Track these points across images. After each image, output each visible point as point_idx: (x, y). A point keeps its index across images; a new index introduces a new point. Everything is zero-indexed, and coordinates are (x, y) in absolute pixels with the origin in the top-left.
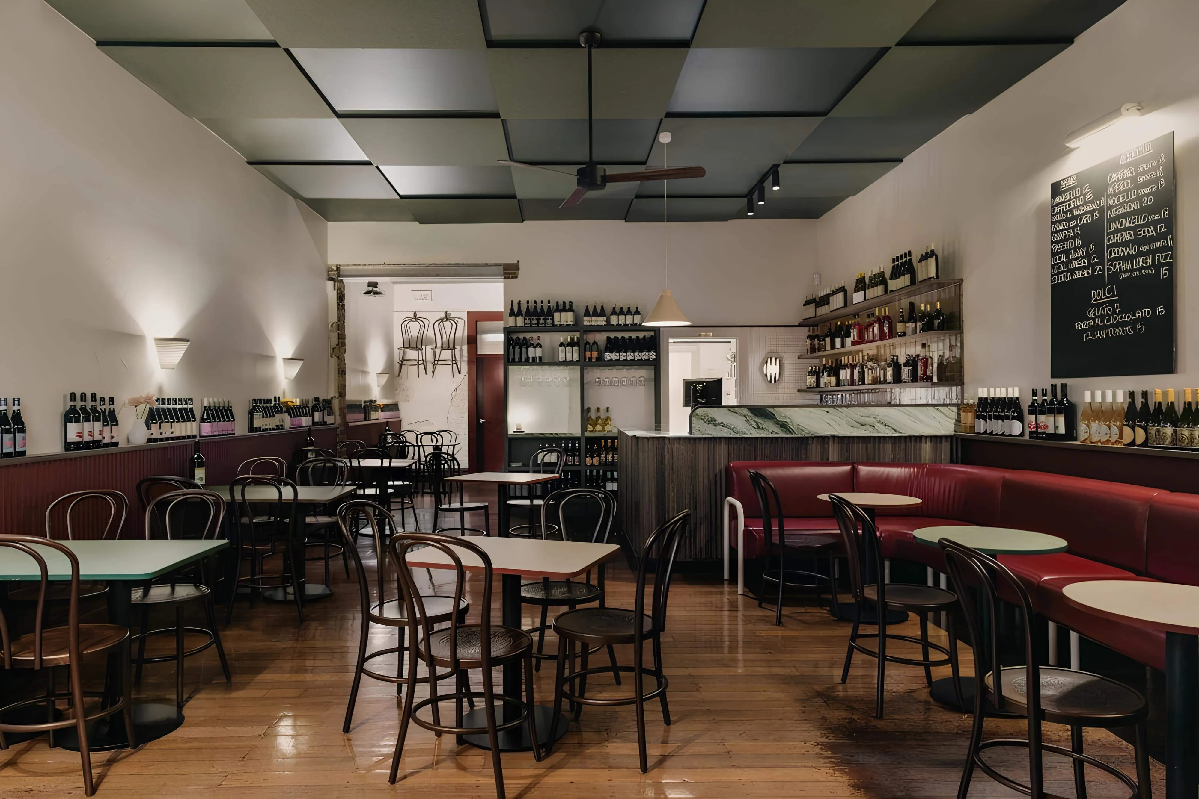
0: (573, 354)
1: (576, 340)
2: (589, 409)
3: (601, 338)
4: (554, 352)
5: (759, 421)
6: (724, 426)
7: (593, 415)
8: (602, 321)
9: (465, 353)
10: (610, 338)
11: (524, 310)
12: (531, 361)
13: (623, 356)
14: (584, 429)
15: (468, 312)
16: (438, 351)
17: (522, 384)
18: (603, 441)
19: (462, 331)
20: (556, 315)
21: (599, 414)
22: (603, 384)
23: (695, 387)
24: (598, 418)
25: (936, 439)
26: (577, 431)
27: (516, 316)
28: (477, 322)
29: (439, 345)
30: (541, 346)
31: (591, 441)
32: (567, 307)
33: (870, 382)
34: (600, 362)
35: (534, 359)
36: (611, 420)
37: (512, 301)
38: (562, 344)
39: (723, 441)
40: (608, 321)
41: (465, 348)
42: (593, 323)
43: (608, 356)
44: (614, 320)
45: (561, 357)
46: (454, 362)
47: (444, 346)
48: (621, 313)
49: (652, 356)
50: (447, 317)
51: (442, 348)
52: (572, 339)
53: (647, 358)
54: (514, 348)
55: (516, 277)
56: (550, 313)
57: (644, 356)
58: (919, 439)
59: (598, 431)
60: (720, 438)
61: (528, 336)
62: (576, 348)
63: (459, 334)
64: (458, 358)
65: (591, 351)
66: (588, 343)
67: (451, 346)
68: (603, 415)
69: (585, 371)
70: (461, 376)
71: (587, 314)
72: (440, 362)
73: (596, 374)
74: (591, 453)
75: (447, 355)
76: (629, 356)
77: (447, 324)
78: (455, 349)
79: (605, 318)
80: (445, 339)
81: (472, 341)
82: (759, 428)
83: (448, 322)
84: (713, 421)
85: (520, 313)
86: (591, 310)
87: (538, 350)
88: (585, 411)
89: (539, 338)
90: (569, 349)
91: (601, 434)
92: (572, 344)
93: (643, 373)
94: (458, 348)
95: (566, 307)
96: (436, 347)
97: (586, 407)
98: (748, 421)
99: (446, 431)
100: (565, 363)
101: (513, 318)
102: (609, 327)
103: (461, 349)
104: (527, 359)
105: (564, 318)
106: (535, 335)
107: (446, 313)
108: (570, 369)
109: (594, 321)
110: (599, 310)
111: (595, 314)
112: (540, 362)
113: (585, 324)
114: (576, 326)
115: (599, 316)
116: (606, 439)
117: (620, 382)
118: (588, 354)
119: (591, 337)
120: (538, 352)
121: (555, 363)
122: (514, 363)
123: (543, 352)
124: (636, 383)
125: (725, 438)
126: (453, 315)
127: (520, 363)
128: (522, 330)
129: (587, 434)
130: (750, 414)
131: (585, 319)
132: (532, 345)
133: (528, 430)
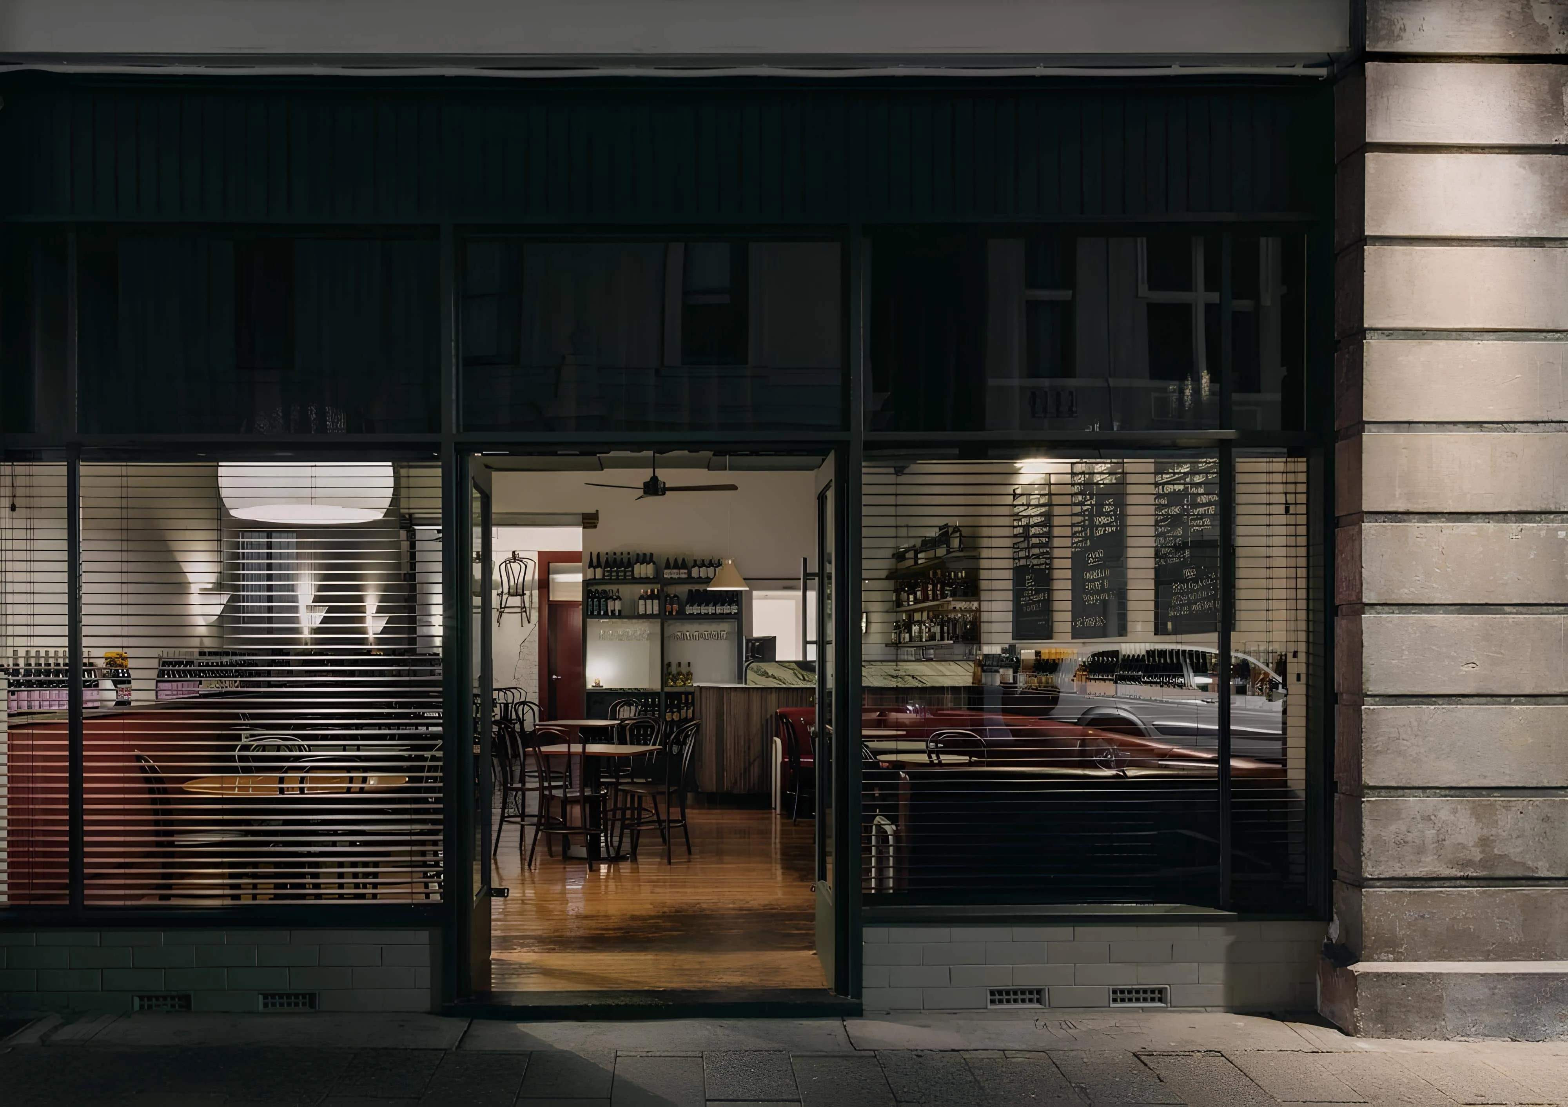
0: (653, 607)
1: (656, 593)
2: (669, 665)
3: (682, 590)
4: (635, 606)
5: (804, 673)
6: (775, 678)
7: (674, 670)
8: (683, 574)
9: (536, 599)
10: (692, 590)
11: (603, 560)
12: (610, 614)
13: (704, 610)
14: (664, 683)
15: (539, 553)
16: (505, 597)
17: (602, 638)
18: (683, 696)
19: (532, 574)
20: (637, 567)
21: (679, 669)
22: (684, 637)
23: (753, 644)
24: (679, 673)
25: (955, 690)
26: (657, 686)
27: (595, 568)
28: (549, 563)
29: (506, 590)
30: (620, 599)
31: (669, 695)
32: (648, 559)
33: (927, 639)
34: (682, 616)
35: (613, 612)
36: (692, 675)
37: (591, 553)
38: (641, 598)
39: (774, 691)
40: (690, 573)
41: (536, 593)
42: (674, 576)
43: (689, 610)
44: (695, 572)
45: (641, 611)
46: (523, 608)
47: (511, 591)
48: (703, 564)
49: (734, 610)
50: (515, 558)
51: (509, 593)
52: (652, 591)
53: (729, 611)
54: (593, 601)
55: (595, 527)
56: (630, 564)
57: (726, 609)
58: (942, 689)
59: (679, 686)
60: (771, 688)
61: (607, 588)
62: (656, 602)
63: (529, 577)
64: (527, 605)
65: (671, 604)
66: (668, 596)
67: (520, 591)
68: (684, 669)
69: (666, 625)
70: (531, 625)
71: (668, 566)
72: (507, 610)
73: (677, 628)
74: (670, 707)
75: (515, 601)
76: (710, 610)
77: (515, 566)
78: (524, 594)
79: (686, 571)
80: (512, 583)
81: (544, 584)
82: (804, 679)
83: (516, 564)
84: (765, 674)
85: (599, 565)
86: (672, 563)
87: (617, 602)
88: (665, 667)
89: (618, 591)
90: (649, 602)
91: (682, 690)
92: (652, 597)
93: (725, 627)
94: (527, 593)
95: (645, 558)
96: (502, 592)
97: (666, 662)
98: (795, 674)
99: (516, 688)
100: (645, 616)
101: (592, 569)
102: (690, 579)
103: (531, 595)
104: (606, 612)
105: (644, 570)
106: (614, 588)
107: (514, 552)
108: (651, 622)
109: (674, 574)
110: (680, 562)
111: (676, 566)
112: (621, 616)
113: (665, 576)
114: (657, 578)
115: (679, 569)
116: (687, 694)
117: (701, 636)
118: (669, 607)
119: (672, 590)
120: (618, 605)
121: (635, 616)
122: (592, 616)
123: (622, 605)
124: (718, 637)
125: (777, 688)
126: (522, 555)
127: (599, 616)
128: (602, 581)
129: (667, 689)
130: (797, 668)
131: (666, 571)
132: (611, 598)
133: (606, 684)
